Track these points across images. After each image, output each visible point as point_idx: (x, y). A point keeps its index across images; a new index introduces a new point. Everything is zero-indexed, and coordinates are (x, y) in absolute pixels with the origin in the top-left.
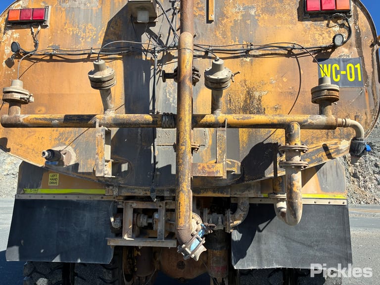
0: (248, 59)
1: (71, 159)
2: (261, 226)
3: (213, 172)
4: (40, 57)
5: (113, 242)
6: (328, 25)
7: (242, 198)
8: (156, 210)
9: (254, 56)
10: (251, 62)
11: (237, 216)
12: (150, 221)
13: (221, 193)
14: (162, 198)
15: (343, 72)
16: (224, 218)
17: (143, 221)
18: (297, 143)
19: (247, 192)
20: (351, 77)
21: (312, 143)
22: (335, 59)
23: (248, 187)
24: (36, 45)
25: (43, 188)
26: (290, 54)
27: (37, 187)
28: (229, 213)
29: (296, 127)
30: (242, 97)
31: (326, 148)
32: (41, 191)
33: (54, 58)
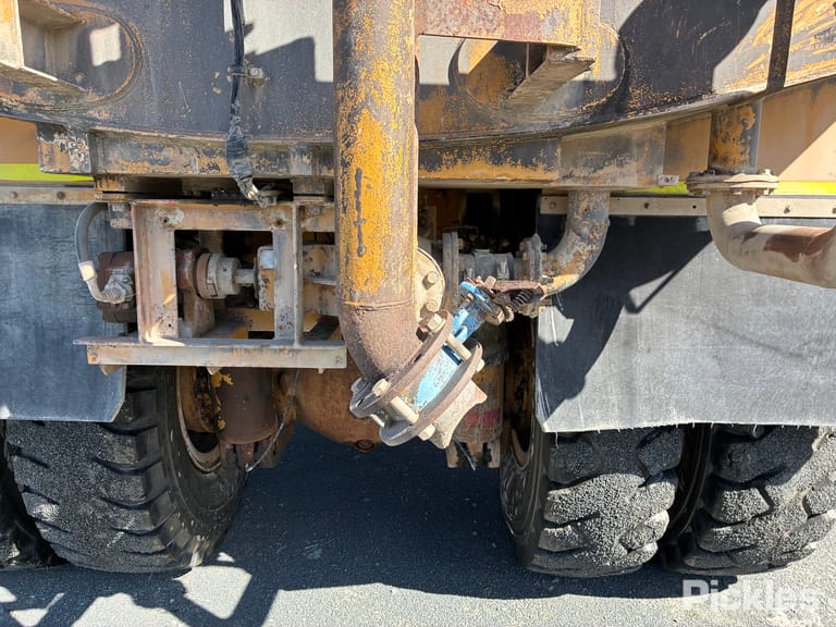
2: (638, 294)
12: (247, 278)
17: (221, 278)
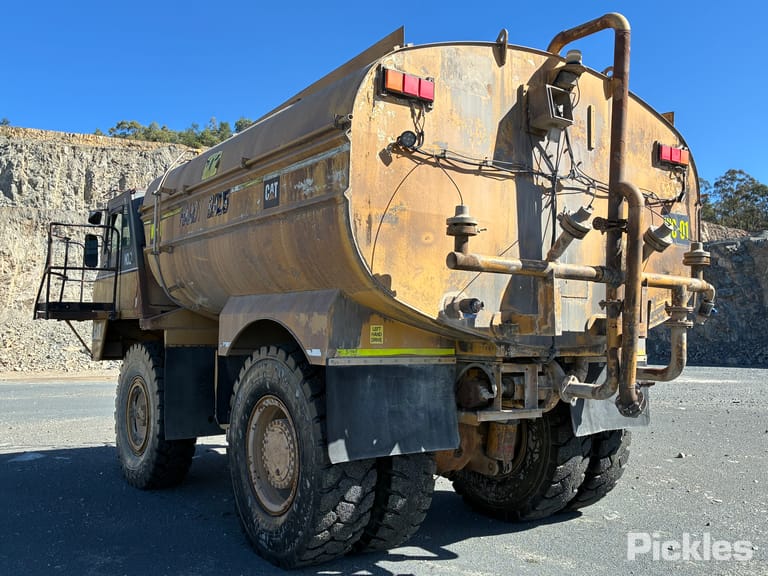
6: (670, 176)
15: (678, 229)
20: (682, 235)
22: (674, 214)
25: (364, 347)
27: (355, 346)
32: (361, 352)
33: (441, 161)
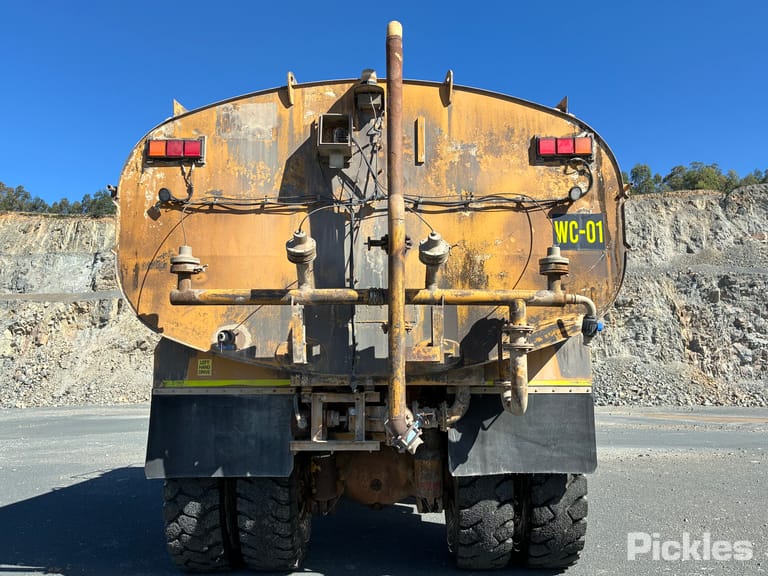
0: (468, 214)
1: (245, 341)
2: (486, 423)
3: (429, 357)
4: (196, 207)
5: (298, 447)
6: (565, 171)
7: (462, 386)
8: (353, 405)
9: (475, 210)
10: (472, 216)
11: (455, 410)
12: (343, 419)
13: (436, 380)
14: (361, 389)
15: (582, 232)
16: (439, 413)
17: (335, 419)
18: (522, 323)
19: (467, 379)
20: (591, 238)
21: (545, 319)
22: (573, 215)
23: (469, 373)
24: (190, 190)
25: (191, 379)
26: (519, 206)
27: (182, 378)
28: (444, 406)
29: (521, 305)
30: (461, 262)
31: (560, 324)
32: (187, 383)
33: (215, 207)
